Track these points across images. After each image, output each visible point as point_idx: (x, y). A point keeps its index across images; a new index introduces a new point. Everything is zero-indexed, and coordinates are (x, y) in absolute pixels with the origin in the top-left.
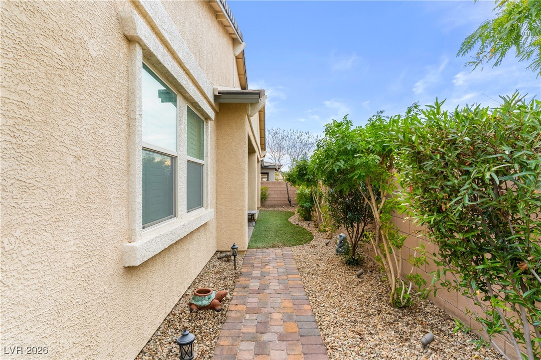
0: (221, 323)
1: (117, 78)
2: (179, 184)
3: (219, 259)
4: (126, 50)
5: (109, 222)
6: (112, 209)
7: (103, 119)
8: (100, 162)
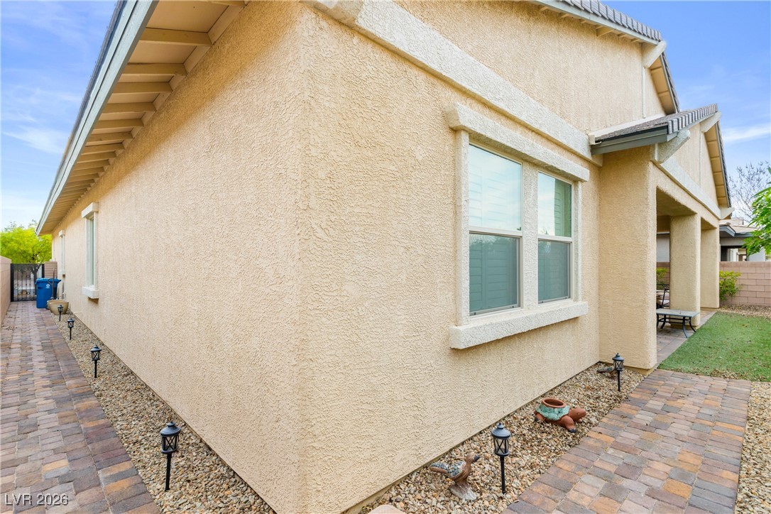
0: (570, 446)
1: (442, 172)
2: (524, 269)
3: (598, 372)
4: (451, 142)
5: (435, 304)
6: (438, 292)
7: (429, 212)
8: (426, 251)
